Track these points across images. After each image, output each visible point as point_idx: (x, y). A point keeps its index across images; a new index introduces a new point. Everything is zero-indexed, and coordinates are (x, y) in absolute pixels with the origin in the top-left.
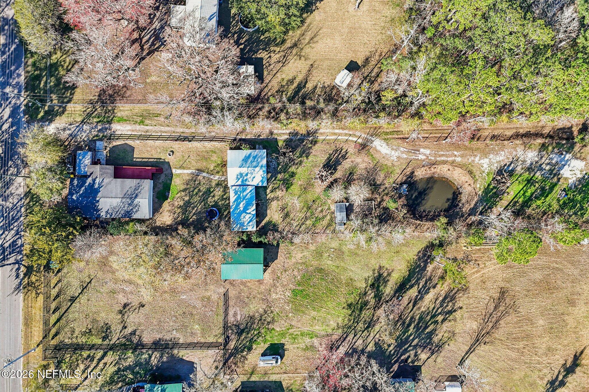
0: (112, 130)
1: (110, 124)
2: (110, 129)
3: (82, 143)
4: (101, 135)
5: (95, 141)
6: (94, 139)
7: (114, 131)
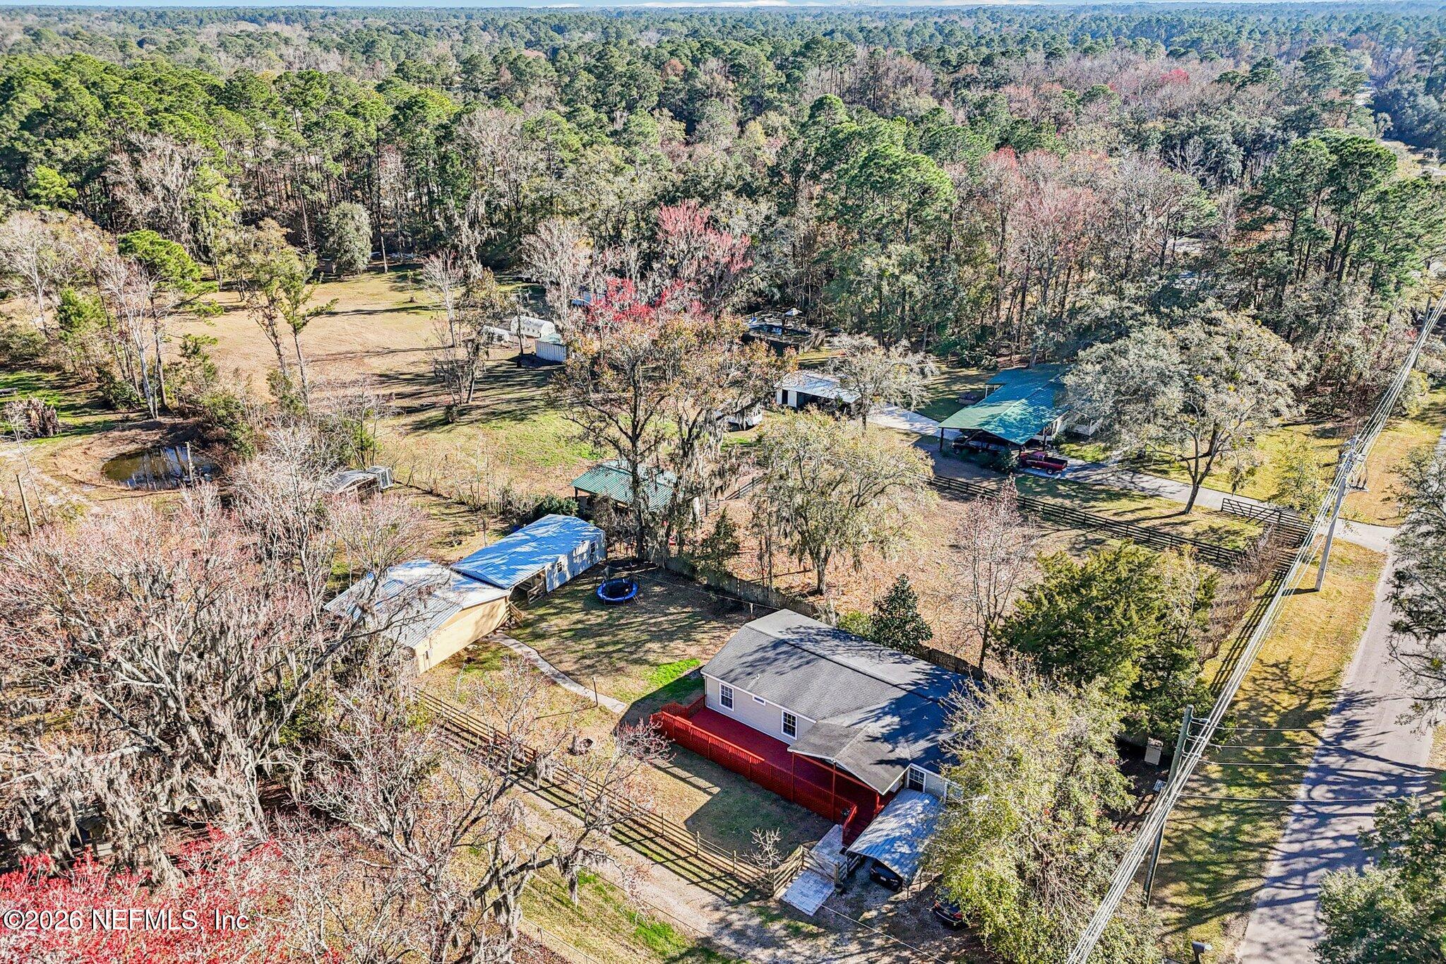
0: (717, 915)
1: (707, 940)
2: (725, 925)
3: (878, 942)
4: (776, 926)
5: (818, 918)
6: (814, 929)
7: (717, 909)
